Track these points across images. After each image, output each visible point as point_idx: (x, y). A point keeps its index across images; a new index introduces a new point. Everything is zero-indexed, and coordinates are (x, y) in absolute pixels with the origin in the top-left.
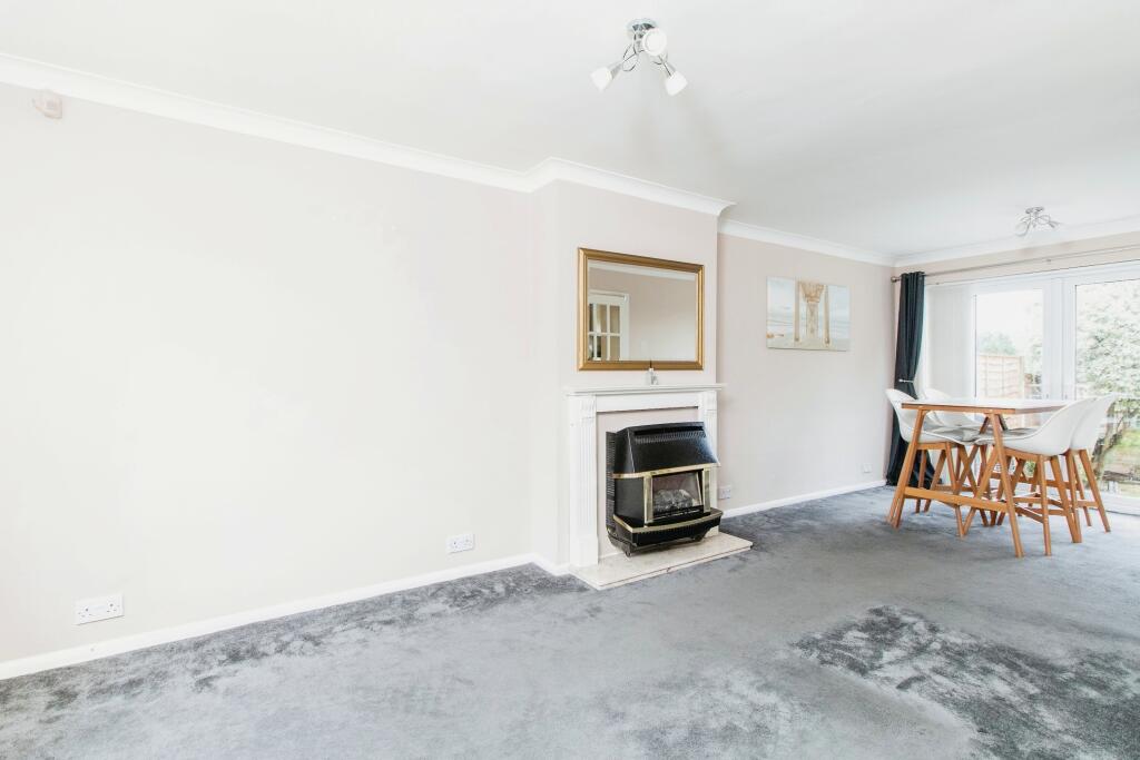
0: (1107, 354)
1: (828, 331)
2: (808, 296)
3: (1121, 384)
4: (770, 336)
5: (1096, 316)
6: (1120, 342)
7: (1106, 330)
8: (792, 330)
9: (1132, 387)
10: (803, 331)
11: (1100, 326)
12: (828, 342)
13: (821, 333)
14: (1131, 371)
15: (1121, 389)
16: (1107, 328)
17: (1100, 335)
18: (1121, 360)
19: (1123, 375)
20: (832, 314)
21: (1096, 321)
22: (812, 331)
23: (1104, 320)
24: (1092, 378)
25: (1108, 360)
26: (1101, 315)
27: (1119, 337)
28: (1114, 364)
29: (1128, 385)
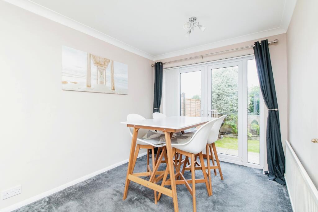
0: (221, 100)
1: (113, 84)
2: (98, 64)
3: (224, 108)
4: (65, 83)
5: (218, 88)
6: (223, 96)
7: (220, 92)
8: (85, 80)
9: (226, 109)
10: (94, 83)
11: (219, 91)
12: (114, 89)
13: (109, 84)
14: (226, 105)
15: (224, 110)
16: (221, 92)
17: (219, 94)
18: (224, 101)
19: (224, 105)
20: (116, 76)
21: (218, 90)
22: (102, 83)
23: (220, 90)
24: (217, 106)
25: (221, 101)
26: (219, 88)
27: (223, 95)
28: (222, 102)
29: (225, 109)
